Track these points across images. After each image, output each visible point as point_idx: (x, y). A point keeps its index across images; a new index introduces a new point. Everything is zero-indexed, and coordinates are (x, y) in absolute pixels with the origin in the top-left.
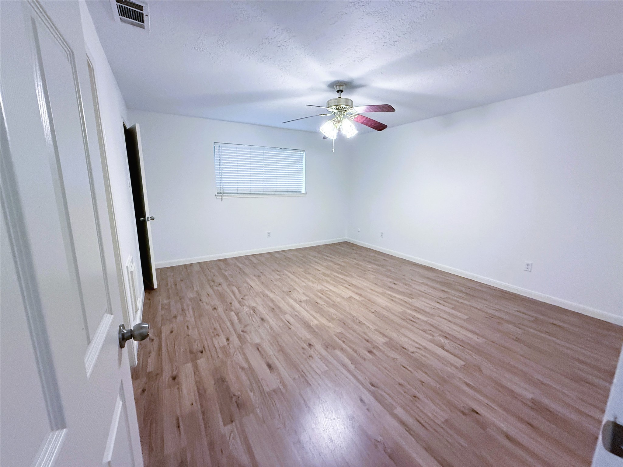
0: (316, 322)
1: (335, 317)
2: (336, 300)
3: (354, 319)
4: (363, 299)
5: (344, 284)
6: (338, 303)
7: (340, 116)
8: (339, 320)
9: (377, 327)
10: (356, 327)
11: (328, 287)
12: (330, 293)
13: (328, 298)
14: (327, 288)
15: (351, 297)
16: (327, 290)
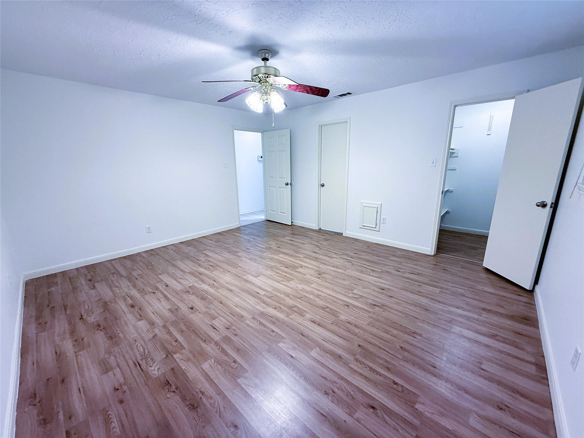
0: (280, 256)
1: (268, 260)
2: (271, 272)
3: (255, 260)
4: (245, 277)
5: (264, 295)
6: (268, 270)
7: (267, 87)
8: (266, 259)
9: (241, 259)
10: (254, 257)
11: (284, 287)
12: (278, 278)
13: (279, 273)
14: (284, 285)
15: (256, 277)
16: (283, 281)
